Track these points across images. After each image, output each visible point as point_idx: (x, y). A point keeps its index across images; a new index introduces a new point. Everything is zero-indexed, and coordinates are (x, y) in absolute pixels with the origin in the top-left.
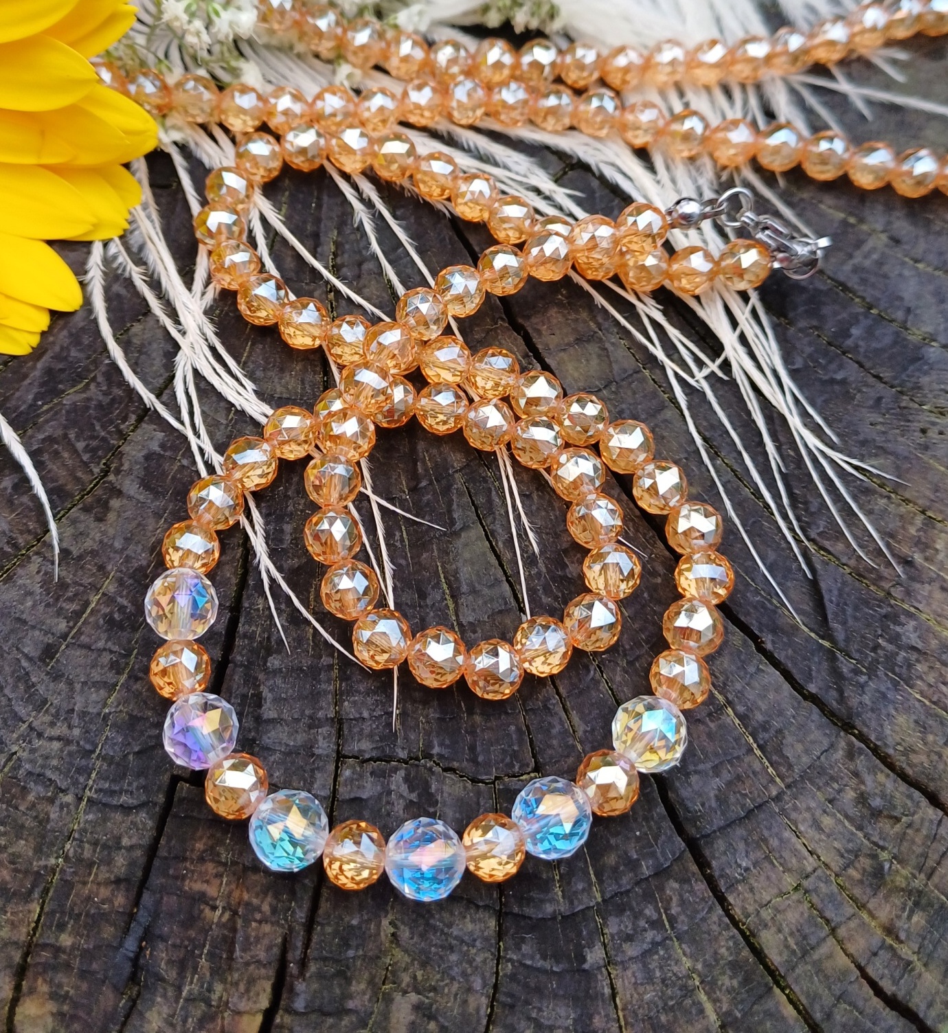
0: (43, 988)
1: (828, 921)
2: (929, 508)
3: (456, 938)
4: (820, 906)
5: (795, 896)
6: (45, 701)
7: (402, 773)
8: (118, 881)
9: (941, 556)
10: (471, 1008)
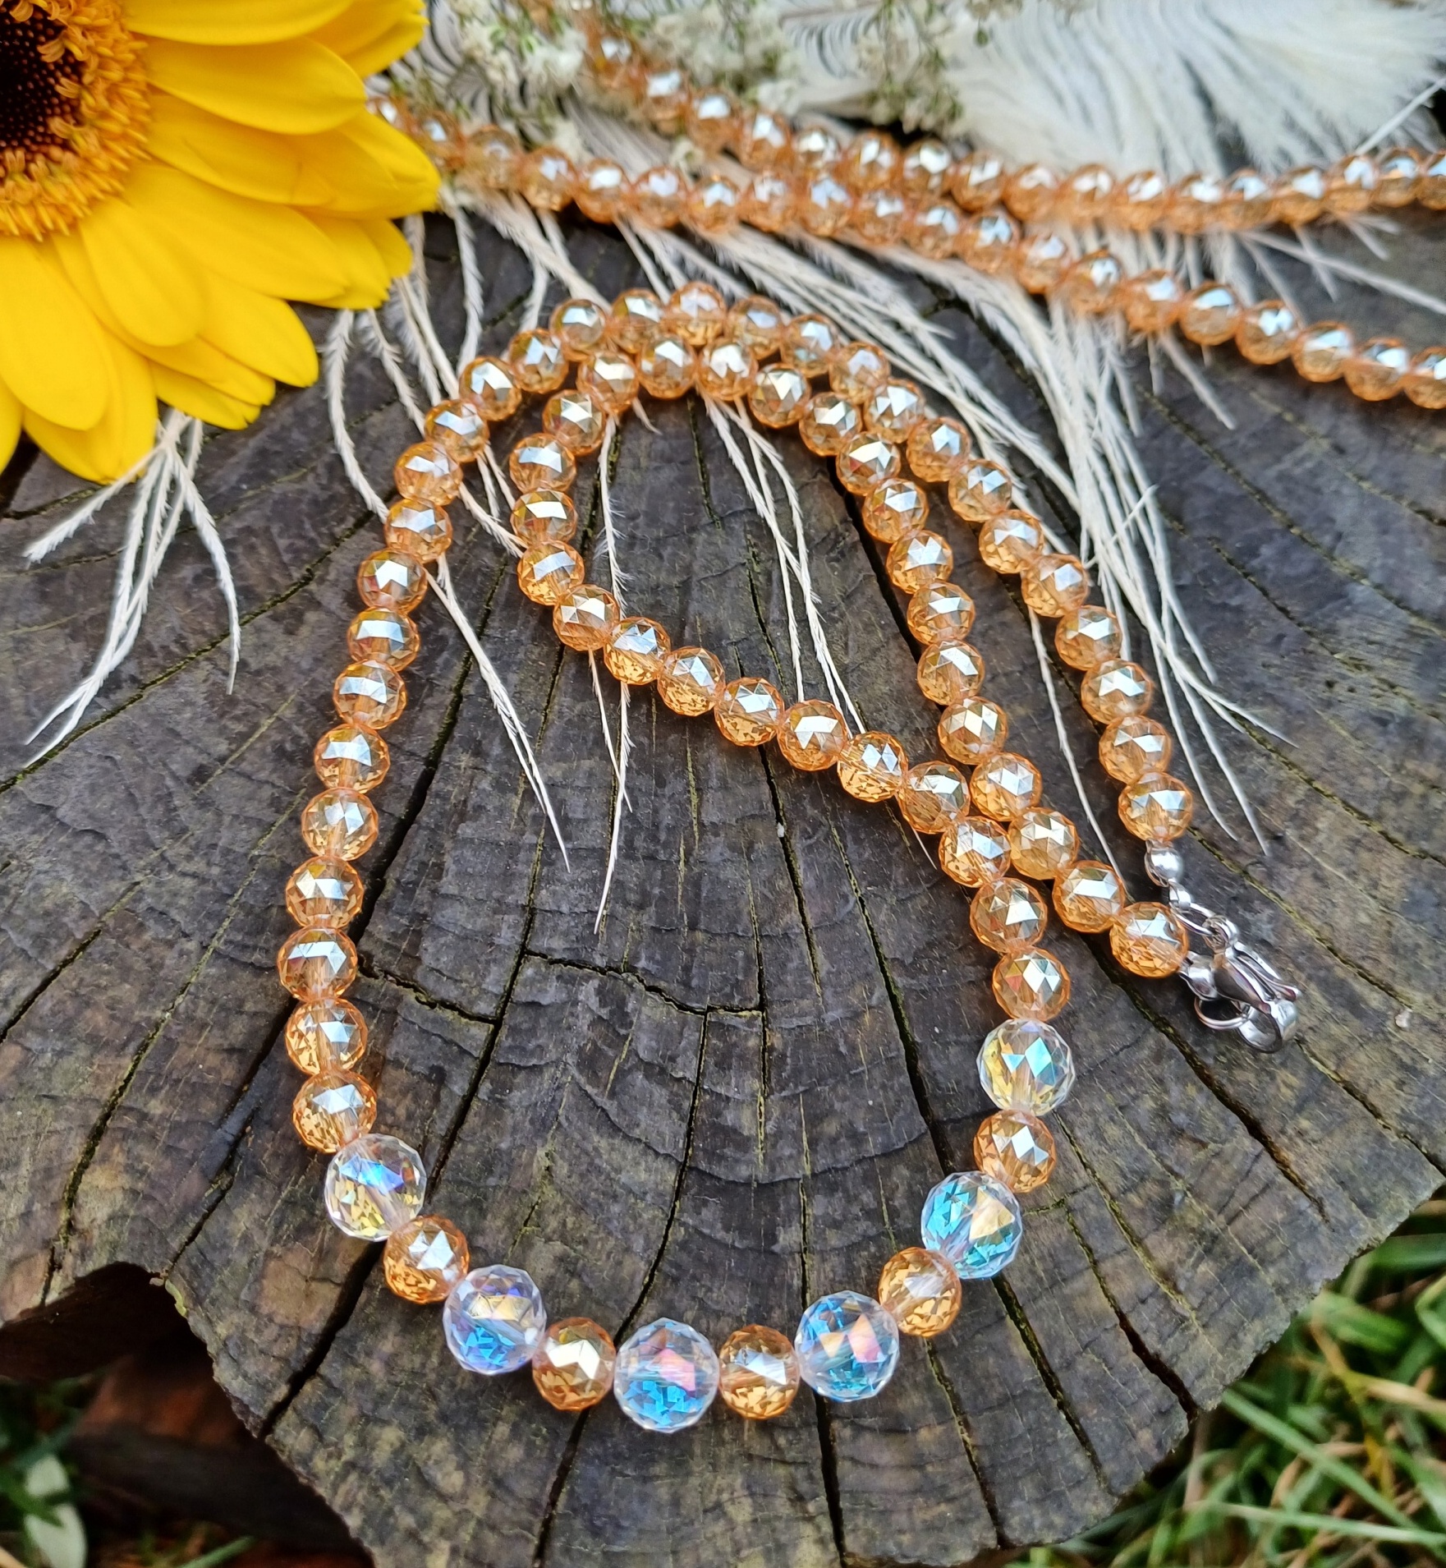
0: (120, 1158)
1: (1090, 1251)
2: (1318, 777)
3: (623, 1186)
4: (1083, 1231)
5: (1054, 1214)
6: (184, 830)
7: (595, 983)
8: (231, 1050)
9: (1321, 838)
10: (625, 1273)
